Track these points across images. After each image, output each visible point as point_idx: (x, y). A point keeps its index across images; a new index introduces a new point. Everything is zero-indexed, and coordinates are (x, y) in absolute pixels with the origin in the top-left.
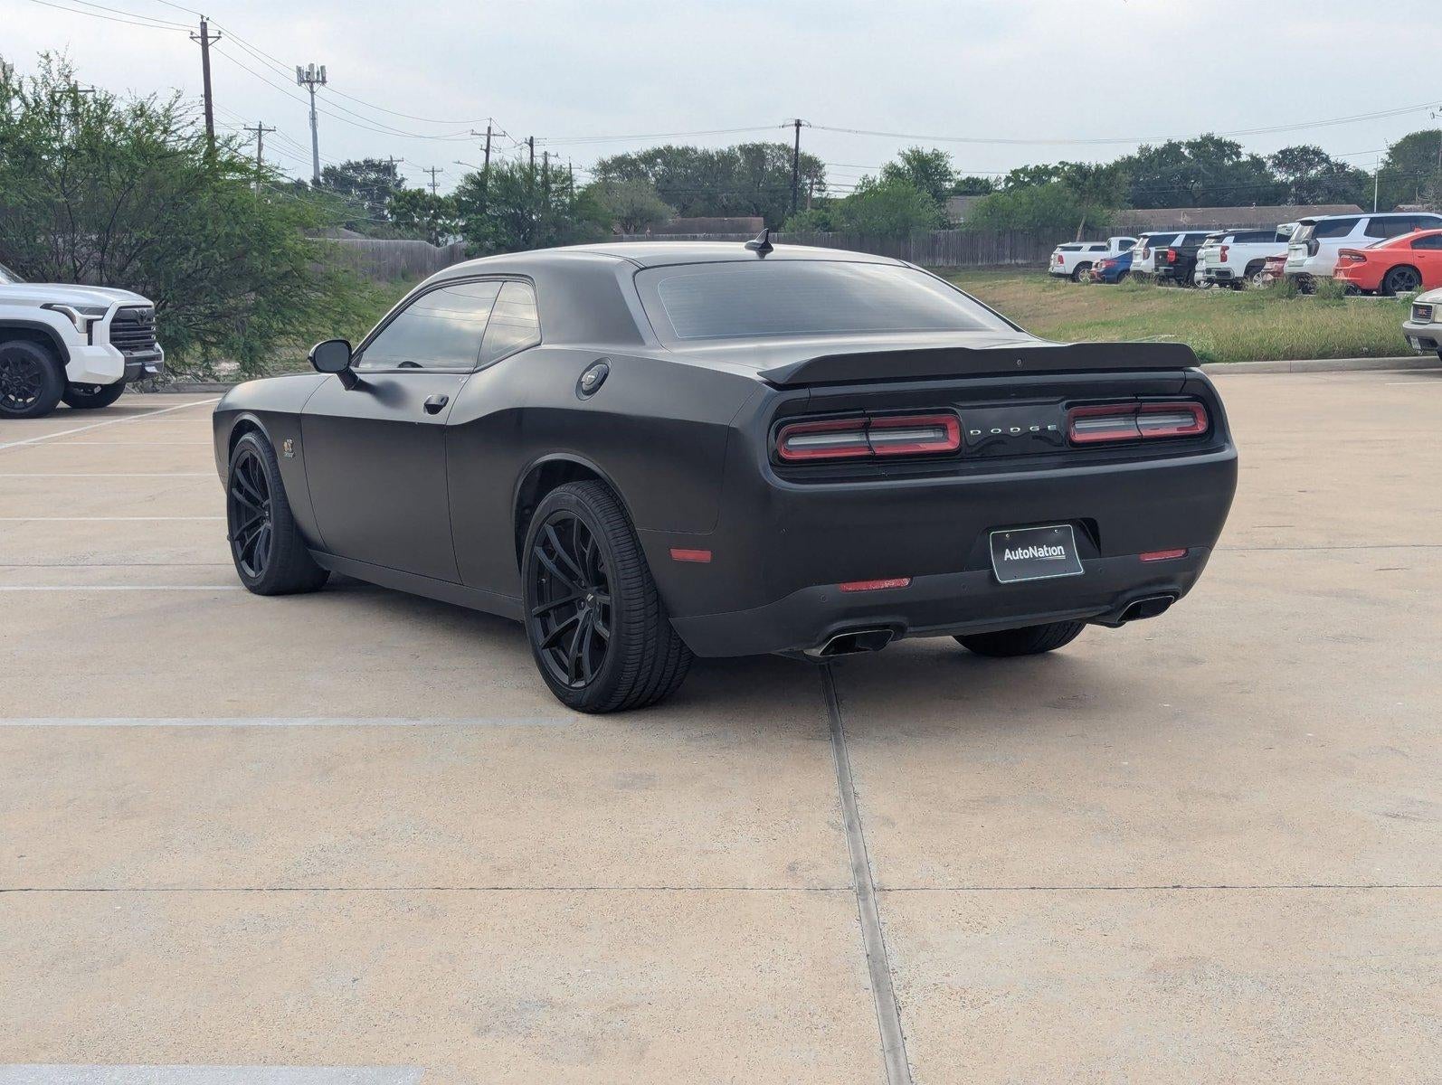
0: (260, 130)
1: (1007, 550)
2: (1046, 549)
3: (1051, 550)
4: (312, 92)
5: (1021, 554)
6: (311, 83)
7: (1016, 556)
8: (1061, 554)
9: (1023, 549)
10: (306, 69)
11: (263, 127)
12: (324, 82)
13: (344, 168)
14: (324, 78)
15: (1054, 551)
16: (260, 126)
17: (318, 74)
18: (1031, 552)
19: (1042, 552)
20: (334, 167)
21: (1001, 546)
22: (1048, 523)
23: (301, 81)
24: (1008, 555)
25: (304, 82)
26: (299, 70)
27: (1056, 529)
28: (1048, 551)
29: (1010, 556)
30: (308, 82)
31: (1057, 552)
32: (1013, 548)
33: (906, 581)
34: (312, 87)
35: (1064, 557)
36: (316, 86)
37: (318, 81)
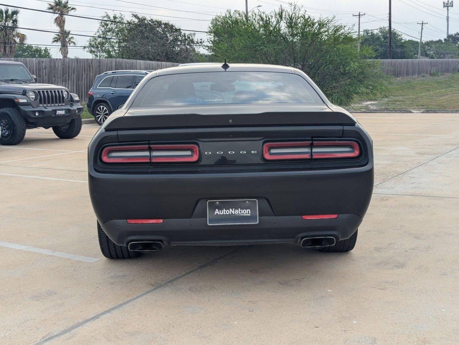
0: (422, 24)
1: (217, 210)
2: (240, 210)
3: (243, 211)
4: (448, 10)
5: (224, 212)
6: (448, 7)
7: (221, 212)
8: (249, 213)
9: (226, 210)
10: (446, 2)
11: (424, 23)
12: (452, 6)
13: (455, 35)
14: (452, 5)
15: (245, 212)
16: (423, 22)
17: (450, 3)
18: (231, 211)
19: (237, 212)
20: (452, 35)
21: (213, 207)
22: (243, 198)
23: (444, 6)
24: (217, 212)
25: (445, 6)
26: (444, 3)
27: (247, 201)
28: (241, 212)
29: (218, 212)
30: (447, 6)
31: (246, 212)
32: (220, 209)
33: (161, 221)
34: (448, 8)
35: (249, 215)
36: (449, 8)
37: (450, 6)
